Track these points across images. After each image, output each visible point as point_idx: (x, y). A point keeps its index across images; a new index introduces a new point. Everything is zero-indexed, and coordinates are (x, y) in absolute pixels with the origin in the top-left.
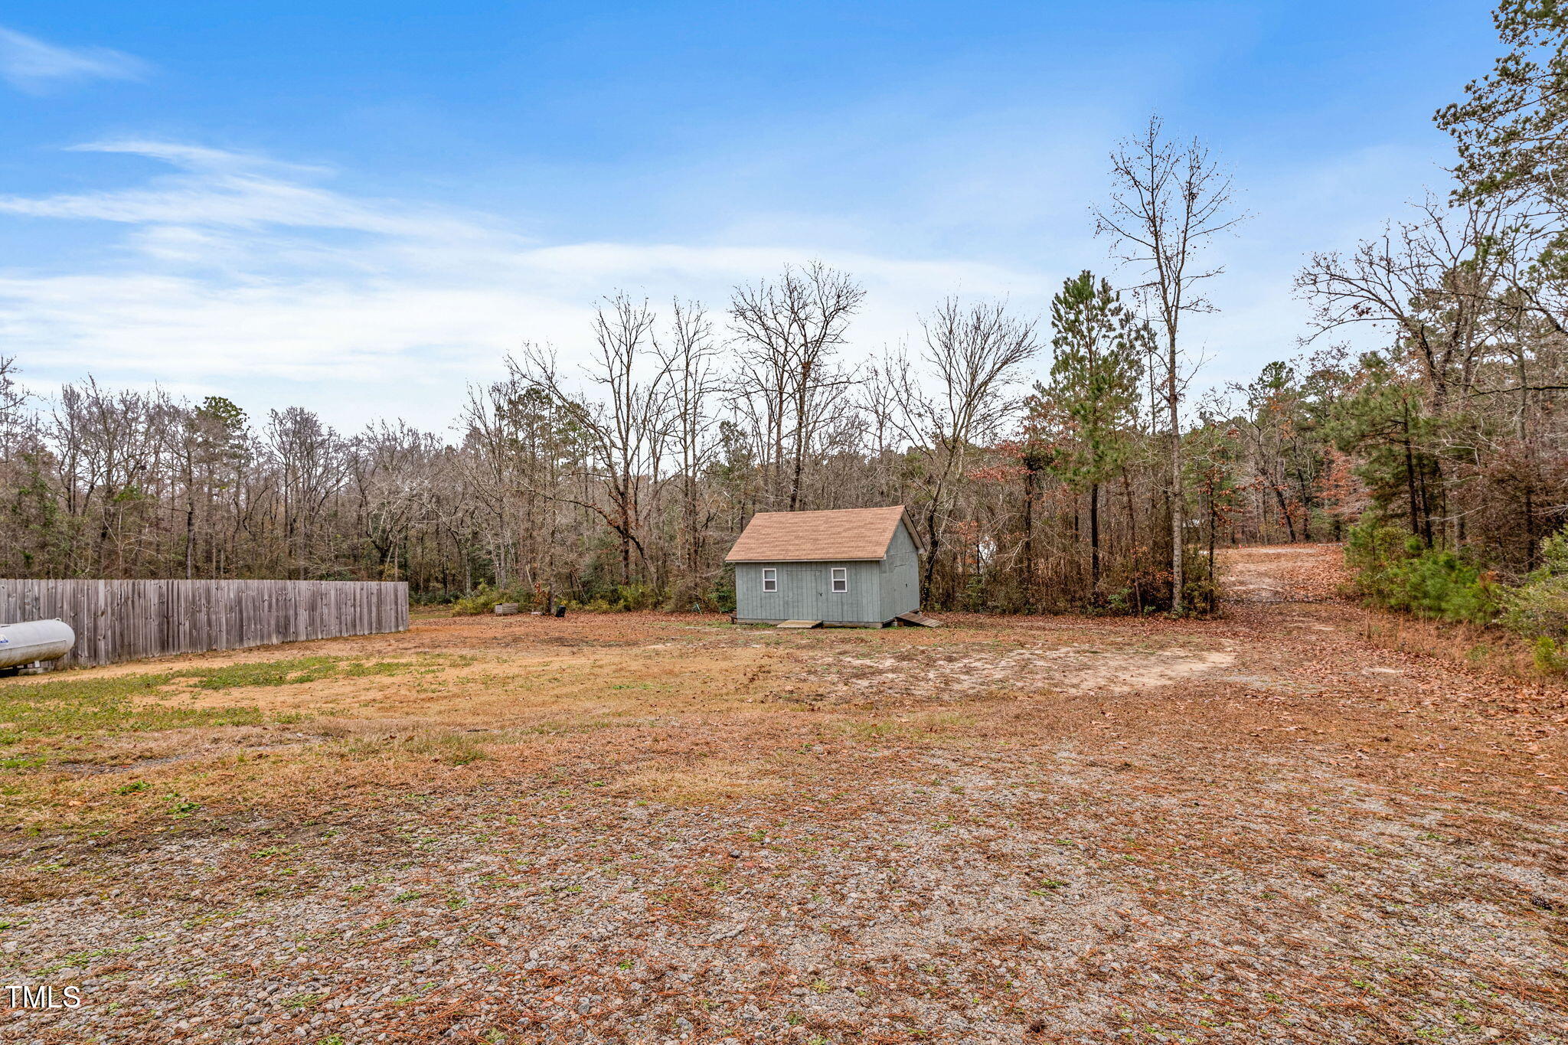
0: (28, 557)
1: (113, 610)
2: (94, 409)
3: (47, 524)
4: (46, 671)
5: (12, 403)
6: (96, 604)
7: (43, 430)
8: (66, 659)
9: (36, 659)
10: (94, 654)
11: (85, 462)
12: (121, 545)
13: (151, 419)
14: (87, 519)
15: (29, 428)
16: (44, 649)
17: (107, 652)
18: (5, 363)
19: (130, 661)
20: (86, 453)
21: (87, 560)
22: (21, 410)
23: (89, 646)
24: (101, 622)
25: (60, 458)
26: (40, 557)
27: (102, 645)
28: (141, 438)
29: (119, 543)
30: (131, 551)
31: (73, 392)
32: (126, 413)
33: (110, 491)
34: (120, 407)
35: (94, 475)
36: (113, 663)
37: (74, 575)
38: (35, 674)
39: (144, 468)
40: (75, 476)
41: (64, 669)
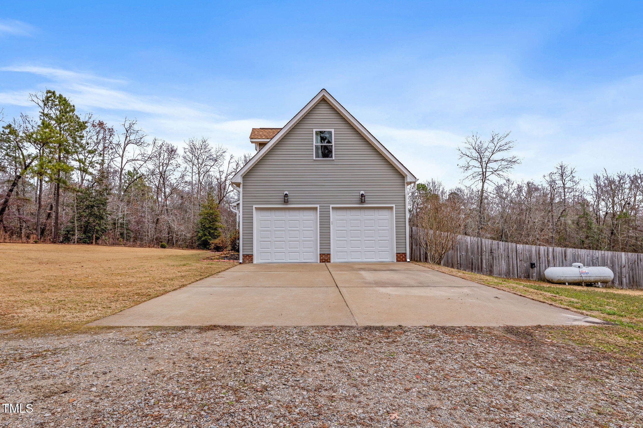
0: (583, 241)
1: (628, 266)
2: (606, 182)
3: (589, 228)
4: (603, 287)
5: (575, 184)
6: (621, 262)
7: (586, 192)
8: (610, 284)
9: (599, 281)
10: (621, 283)
11: (603, 203)
12: (620, 238)
13: (632, 182)
14: (605, 227)
15: (581, 192)
16: (602, 278)
17: (626, 283)
18: (572, 170)
19: (637, 289)
20: (603, 200)
21: (605, 243)
22: (578, 186)
23: (619, 280)
24: (624, 270)
25: (593, 203)
26: (587, 241)
27: (624, 280)
28: (627, 191)
29: (619, 237)
30: (624, 240)
31: (597, 176)
32: (620, 181)
33: (614, 215)
34: (617, 179)
35: (607, 209)
36: (629, 288)
37: (600, 249)
38: (599, 287)
39: (629, 204)
40: (599, 209)
41: (609, 288)
